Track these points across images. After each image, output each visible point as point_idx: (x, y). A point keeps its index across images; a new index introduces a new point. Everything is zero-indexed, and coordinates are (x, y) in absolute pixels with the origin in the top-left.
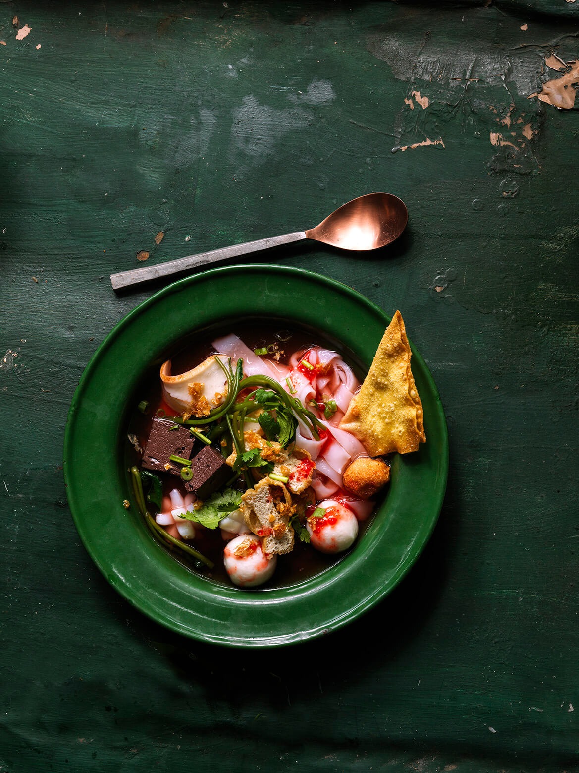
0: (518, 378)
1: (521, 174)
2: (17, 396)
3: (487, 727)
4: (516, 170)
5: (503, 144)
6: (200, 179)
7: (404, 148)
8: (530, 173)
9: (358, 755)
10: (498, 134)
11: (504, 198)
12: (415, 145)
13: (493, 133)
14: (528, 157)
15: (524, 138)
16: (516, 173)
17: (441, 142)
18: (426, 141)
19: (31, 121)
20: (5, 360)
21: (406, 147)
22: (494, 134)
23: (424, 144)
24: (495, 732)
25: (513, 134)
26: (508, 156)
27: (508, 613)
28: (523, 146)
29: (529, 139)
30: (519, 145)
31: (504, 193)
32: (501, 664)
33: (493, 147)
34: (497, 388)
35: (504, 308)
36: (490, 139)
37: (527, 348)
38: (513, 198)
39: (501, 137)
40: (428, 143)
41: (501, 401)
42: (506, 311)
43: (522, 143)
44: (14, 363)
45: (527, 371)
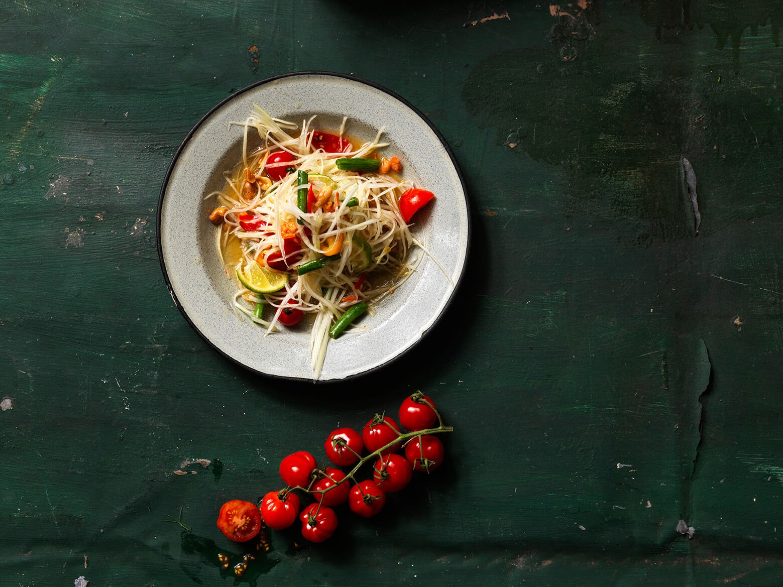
0: (586, 219)
1: (579, 41)
2: (148, 259)
3: (577, 525)
4: (574, 37)
5: (561, 14)
6: (297, 60)
7: (474, 23)
8: (586, 39)
9: (465, 557)
10: (556, 6)
11: (565, 62)
12: (484, 20)
13: (552, 5)
14: (583, 25)
15: (580, 9)
16: (574, 39)
17: (507, 16)
18: (493, 15)
19: (143, 16)
20: (136, 228)
21: (476, 22)
22: (553, 6)
23: (492, 18)
24: (584, 529)
25: (570, 5)
26: (566, 25)
27: (590, 425)
28: (579, 15)
29: (584, 8)
30: (575, 15)
31: (565, 58)
32: (587, 469)
33: (554, 17)
34: (568, 229)
35: (571, 159)
36: (550, 11)
37: (592, 192)
38: (572, 62)
39: (559, 8)
40: (496, 17)
41: (573, 241)
42: (572, 161)
43: (578, 13)
44: (144, 230)
45: (594, 213)
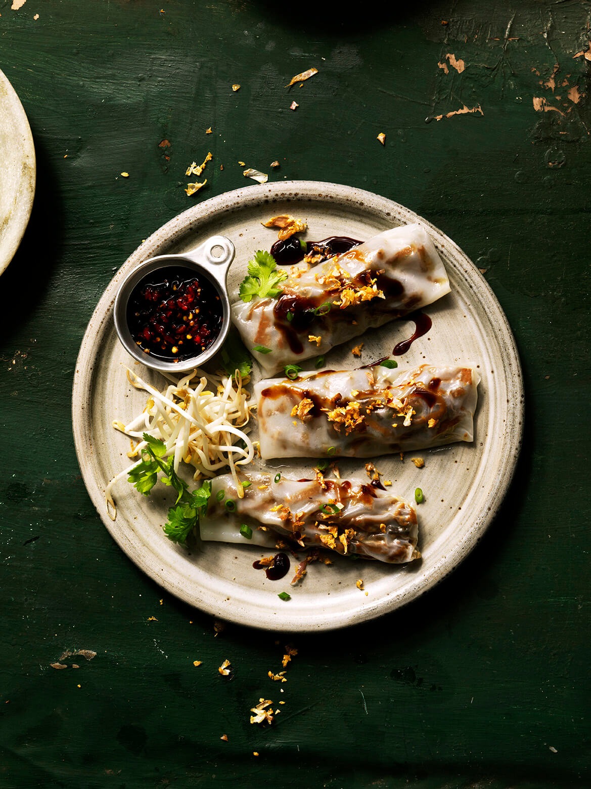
0: (570, 366)
1: (568, 142)
2: (28, 401)
3: (547, 747)
4: (563, 138)
5: (547, 109)
6: (218, 159)
7: (439, 118)
8: (578, 140)
9: (408, 781)
10: (541, 99)
11: (550, 169)
12: (451, 114)
13: (536, 98)
14: (575, 123)
15: (571, 102)
16: (563, 140)
17: (480, 110)
18: (463, 109)
19: (31, 100)
20: (14, 362)
21: (441, 116)
22: (538, 99)
23: (460, 112)
24: (556, 751)
25: (558, 98)
26: (553, 122)
27: (567, 622)
28: (569, 111)
29: (576, 102)
30: (564, 110)
31: (550, 164)
32: (562, 677)
33: (538, 113)
34: (548, 377)
35: (553, 290)
36: (533, 105)
37: (579, 333)
38: (559, 169)
39: (544, 102)
40: (465, 110)
41: (553, 392)
42: (555, 293)
43: (568, 107)
44: (24, 364)
45: (580, 358)
